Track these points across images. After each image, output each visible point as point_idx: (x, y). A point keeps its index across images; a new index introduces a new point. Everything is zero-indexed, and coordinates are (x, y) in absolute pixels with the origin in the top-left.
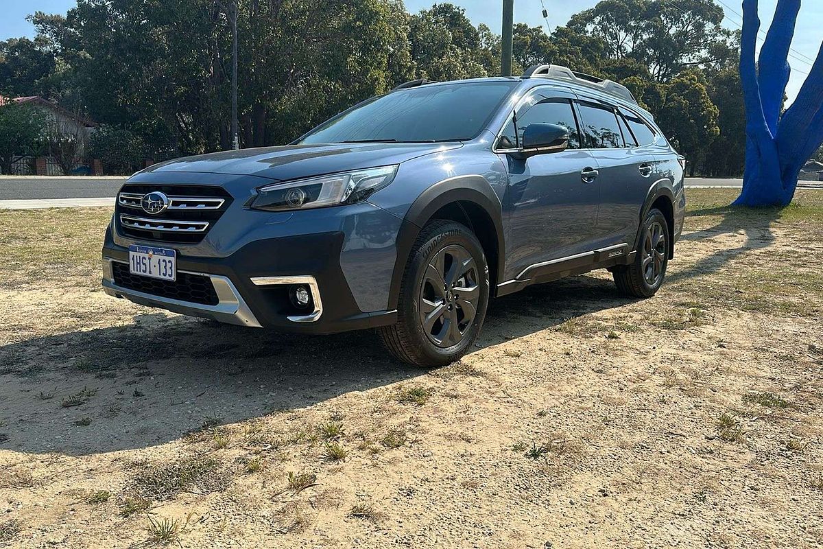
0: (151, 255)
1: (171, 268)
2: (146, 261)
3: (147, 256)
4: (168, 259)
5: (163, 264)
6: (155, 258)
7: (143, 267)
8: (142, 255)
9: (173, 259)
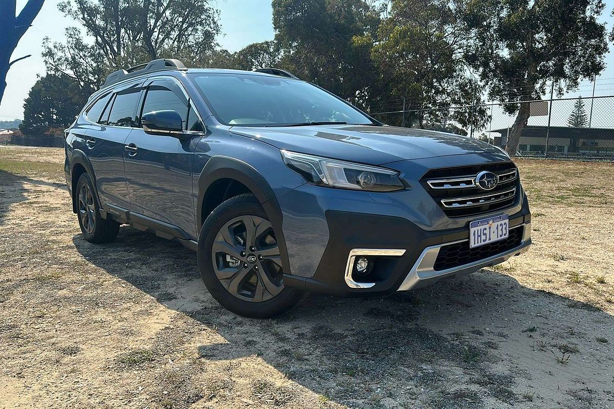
0: (491, 225)
1: (506, 228)
2: (487, 232)
3: (487, 226)
4: (503, 222)
5: (500, 228)
6: (494, 225)
7: (483, 237)
8: (482, 227)
9: (507, 221)
